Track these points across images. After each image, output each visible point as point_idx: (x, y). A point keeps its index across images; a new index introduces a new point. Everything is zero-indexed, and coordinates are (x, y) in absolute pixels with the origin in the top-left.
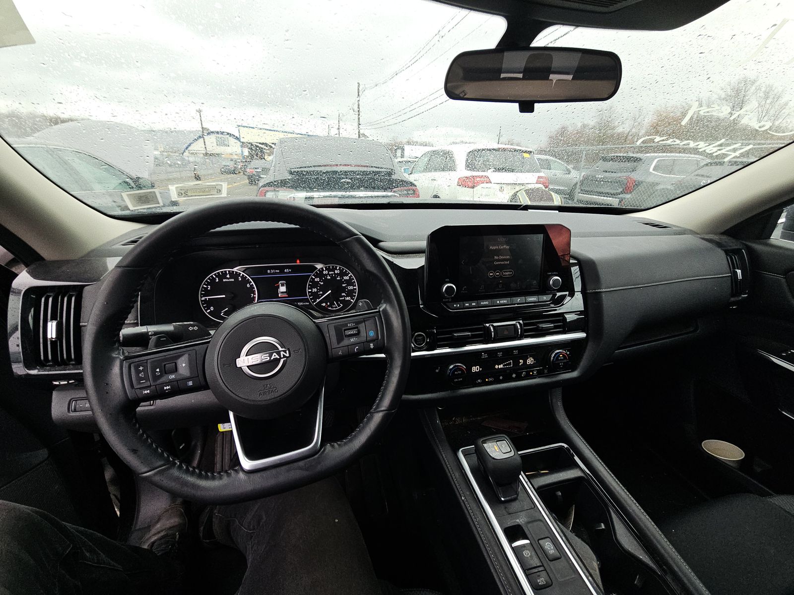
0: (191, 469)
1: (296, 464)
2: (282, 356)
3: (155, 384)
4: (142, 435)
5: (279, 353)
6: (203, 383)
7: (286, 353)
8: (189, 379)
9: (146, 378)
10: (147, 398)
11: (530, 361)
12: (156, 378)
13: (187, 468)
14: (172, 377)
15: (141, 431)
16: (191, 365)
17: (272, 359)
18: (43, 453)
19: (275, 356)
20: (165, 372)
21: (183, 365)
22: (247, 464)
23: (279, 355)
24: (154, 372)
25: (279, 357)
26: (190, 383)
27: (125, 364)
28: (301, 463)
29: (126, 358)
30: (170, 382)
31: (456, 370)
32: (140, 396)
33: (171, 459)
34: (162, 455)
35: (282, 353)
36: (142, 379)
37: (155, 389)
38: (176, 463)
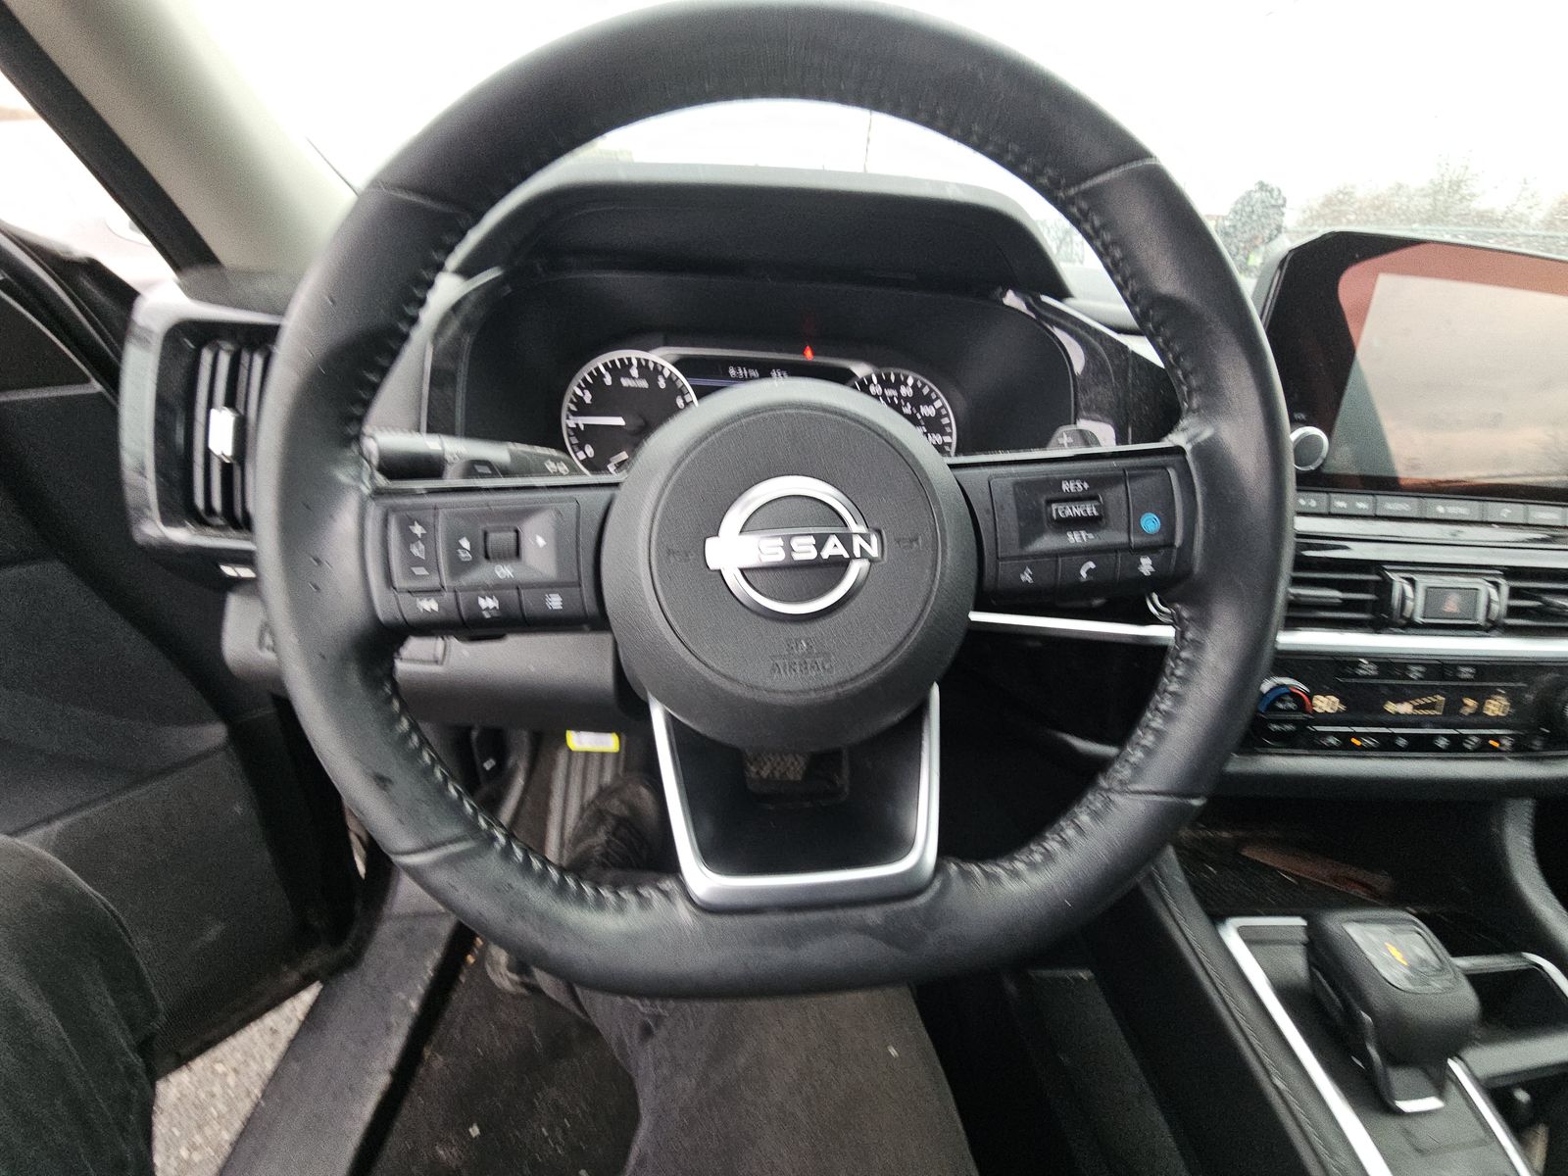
0: (536, 864)
1: (854, 914)
2: (857, 552)
3: (456, 584)
4: (406, 737)
5: (846, 540)
6: (590, 606)
7: (869, 543)
8: (552, 586)
9: (431, 564)
10: (428, 628)
11: (1496, 707)
12: (458, 567)
13: (527, 860)
14: (504, 571)
15: (405, 724)
16: (564, 543)
17: (825, 555)
18: (216, 733)
19: (833, 548)
20: (486, 553)
21: (539, 541)
22: (702, 879)
23: (849, 548)
24: (454, 547)
25: (846, 555)
26: (555, 602)
27: (374, 512)
28: (873, 915)
29: (378, 493)
30: (495, 588)
31: (1280, 699)
32: (410, 616)
33: (483, 823)
34: (456, 807)
35: (857, 541)
36: (418, 562)
37: (453, 601)
38: (494, 839)
